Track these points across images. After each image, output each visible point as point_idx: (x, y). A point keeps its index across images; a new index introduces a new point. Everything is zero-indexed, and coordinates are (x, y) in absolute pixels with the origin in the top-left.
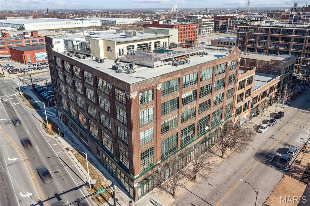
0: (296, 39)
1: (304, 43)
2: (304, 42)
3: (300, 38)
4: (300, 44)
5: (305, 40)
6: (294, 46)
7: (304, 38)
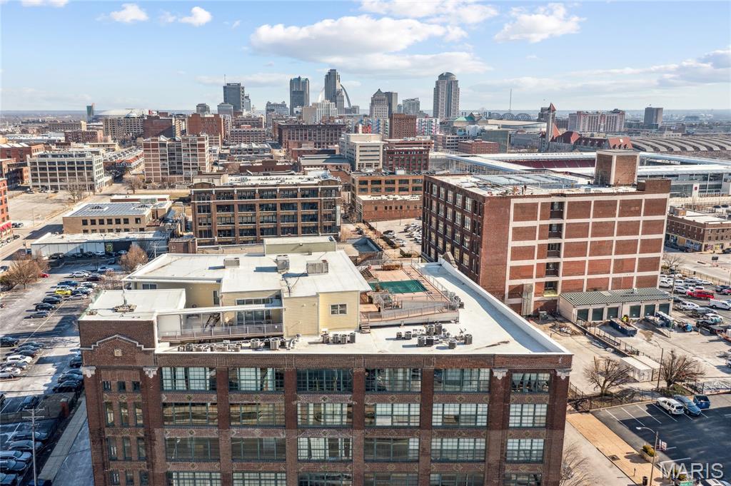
0: (305, 205)
1: (319, 210)
2: (319, 208)
3: (311, 201)
4: (312, 212)
5: (319, 205)
6: (305, 217)
7: (316, 201)
